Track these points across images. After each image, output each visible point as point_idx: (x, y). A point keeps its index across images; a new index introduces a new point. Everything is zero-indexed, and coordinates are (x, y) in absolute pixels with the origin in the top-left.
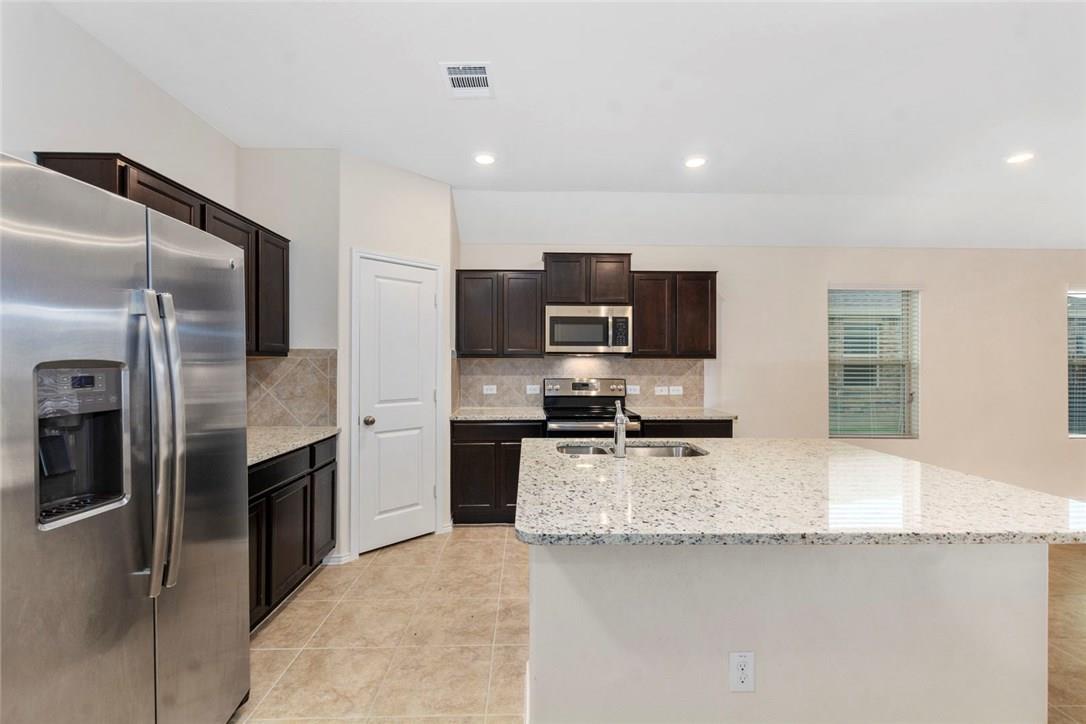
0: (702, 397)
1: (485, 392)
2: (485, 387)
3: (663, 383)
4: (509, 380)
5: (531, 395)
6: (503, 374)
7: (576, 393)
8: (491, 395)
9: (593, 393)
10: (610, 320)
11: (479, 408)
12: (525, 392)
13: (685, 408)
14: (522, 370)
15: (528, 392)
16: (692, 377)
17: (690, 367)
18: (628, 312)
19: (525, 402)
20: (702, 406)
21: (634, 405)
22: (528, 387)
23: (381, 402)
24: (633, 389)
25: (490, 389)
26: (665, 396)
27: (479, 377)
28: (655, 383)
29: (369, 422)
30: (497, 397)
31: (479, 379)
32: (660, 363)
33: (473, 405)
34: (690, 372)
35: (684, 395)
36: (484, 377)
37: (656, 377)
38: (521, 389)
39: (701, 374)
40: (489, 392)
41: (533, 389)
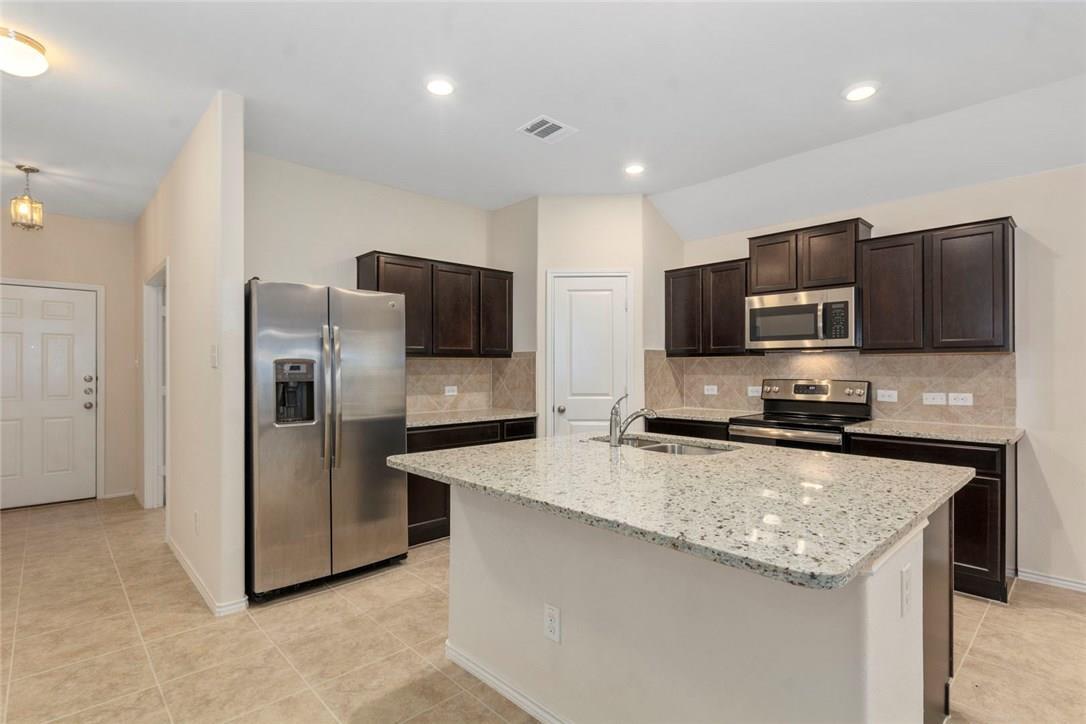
0: (1012, 412)
1: (706, 393)
2: (706, 387)
3: (936, 389)
4: (729, 380)
5: (753, 397)
6: (723, 374)
7: (800, 397)
8: (713, 395)
9: (824, 398)
10: (820, 307)
11: (701, 409)
12: (746, 394)
13: (978, 426)
14: (743, 369)
15: (750, 394)
16: (990, 380)
17: (986, 365)
18: (847, 295)
19: (747, 404)
20: (1014, 424)
21: (889, 416)
22: (750, 388)
23: (574, 395)
24: (885, 395)
25: (711, 390)
26: (940, 407)
27: (700, 376)
28: (923, 388)
29: (562, 411)
30: (717, 398)
31: (700, 379)
32: (931, 359)
33: (695, 406)
34: (986, 372)
35: (975, 407)
36: (705, 377)
37: (925, 380)
38: (743, 392)
39: (1010, 374)
40: (710, 393)
41: (755, 391)
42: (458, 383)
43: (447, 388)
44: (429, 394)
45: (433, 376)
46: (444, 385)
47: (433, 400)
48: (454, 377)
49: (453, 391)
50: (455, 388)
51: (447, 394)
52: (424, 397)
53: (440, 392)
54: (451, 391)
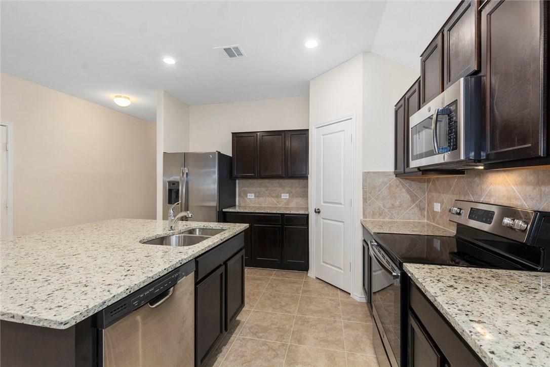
23: (324, 202)
42: (289, 192)
43: (282, 195)
44: (273, 197)
45: (274, 188)
46: (281, 193)
47: (274, 200)
48: (287, 189)
49: (286, 196)
50: (288, 195)
51: (282, 197)
52: (270, 199)
53: (279, 196)
54: (285, 196)
